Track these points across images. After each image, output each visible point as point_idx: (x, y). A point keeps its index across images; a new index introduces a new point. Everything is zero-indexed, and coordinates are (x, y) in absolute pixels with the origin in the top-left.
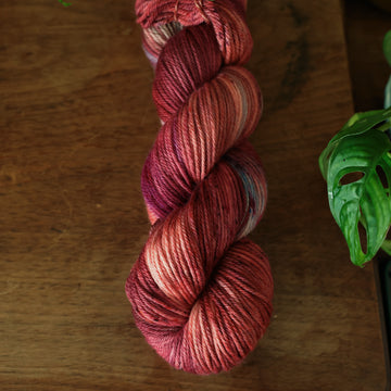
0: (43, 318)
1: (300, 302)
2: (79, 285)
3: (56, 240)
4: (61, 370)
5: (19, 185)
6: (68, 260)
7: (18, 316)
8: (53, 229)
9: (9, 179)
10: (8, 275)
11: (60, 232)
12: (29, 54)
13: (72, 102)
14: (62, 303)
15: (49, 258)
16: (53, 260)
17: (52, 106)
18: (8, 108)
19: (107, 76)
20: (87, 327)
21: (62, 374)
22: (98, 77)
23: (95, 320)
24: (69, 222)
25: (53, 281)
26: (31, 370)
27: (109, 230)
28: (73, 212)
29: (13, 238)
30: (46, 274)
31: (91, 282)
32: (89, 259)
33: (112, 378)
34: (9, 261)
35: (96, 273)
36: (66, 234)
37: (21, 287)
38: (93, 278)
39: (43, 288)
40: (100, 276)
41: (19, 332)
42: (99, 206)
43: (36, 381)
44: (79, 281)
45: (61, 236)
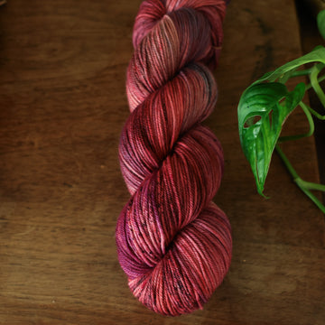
0: (54, 255)
1: (265, 250)
2: (84, 229)
3: (67, 193)
4: (66, 298)
5: (40, 149)
6: (76, 209)
7: (33, 252)
8: (65, 184)
9: (32, 144)
10: (27, 219)
11: (70, 186)
12: (54, 50)
13: (86, 86)
14: (69, 244)
15: (61, 207)
16: (64, 209)
17: (70, 89)
18: (36, 90)
19: (114, 67)
20: (89, 264)
21: (66, 302)
22: (108, 68)
23: (96, 259)
24: (78, 179)
25: (63, 225)
26: (42, 297)
27: (110, 186)
28: (82, 171)
29: (32, 190)
30: (58, 219)
31: (93, 228)
32: (93, 209)
33: (107, 306)
34: (28, 208)
35: (98, 221)
36: (75, 188)
37: (37, 230)
38: (96, 225)
39: (54, 231)
40: (101, 223)
41: (34, 265)
42: (102, 167)
43: (45, 307)
44: (84, 227)
45: (71, 190)
